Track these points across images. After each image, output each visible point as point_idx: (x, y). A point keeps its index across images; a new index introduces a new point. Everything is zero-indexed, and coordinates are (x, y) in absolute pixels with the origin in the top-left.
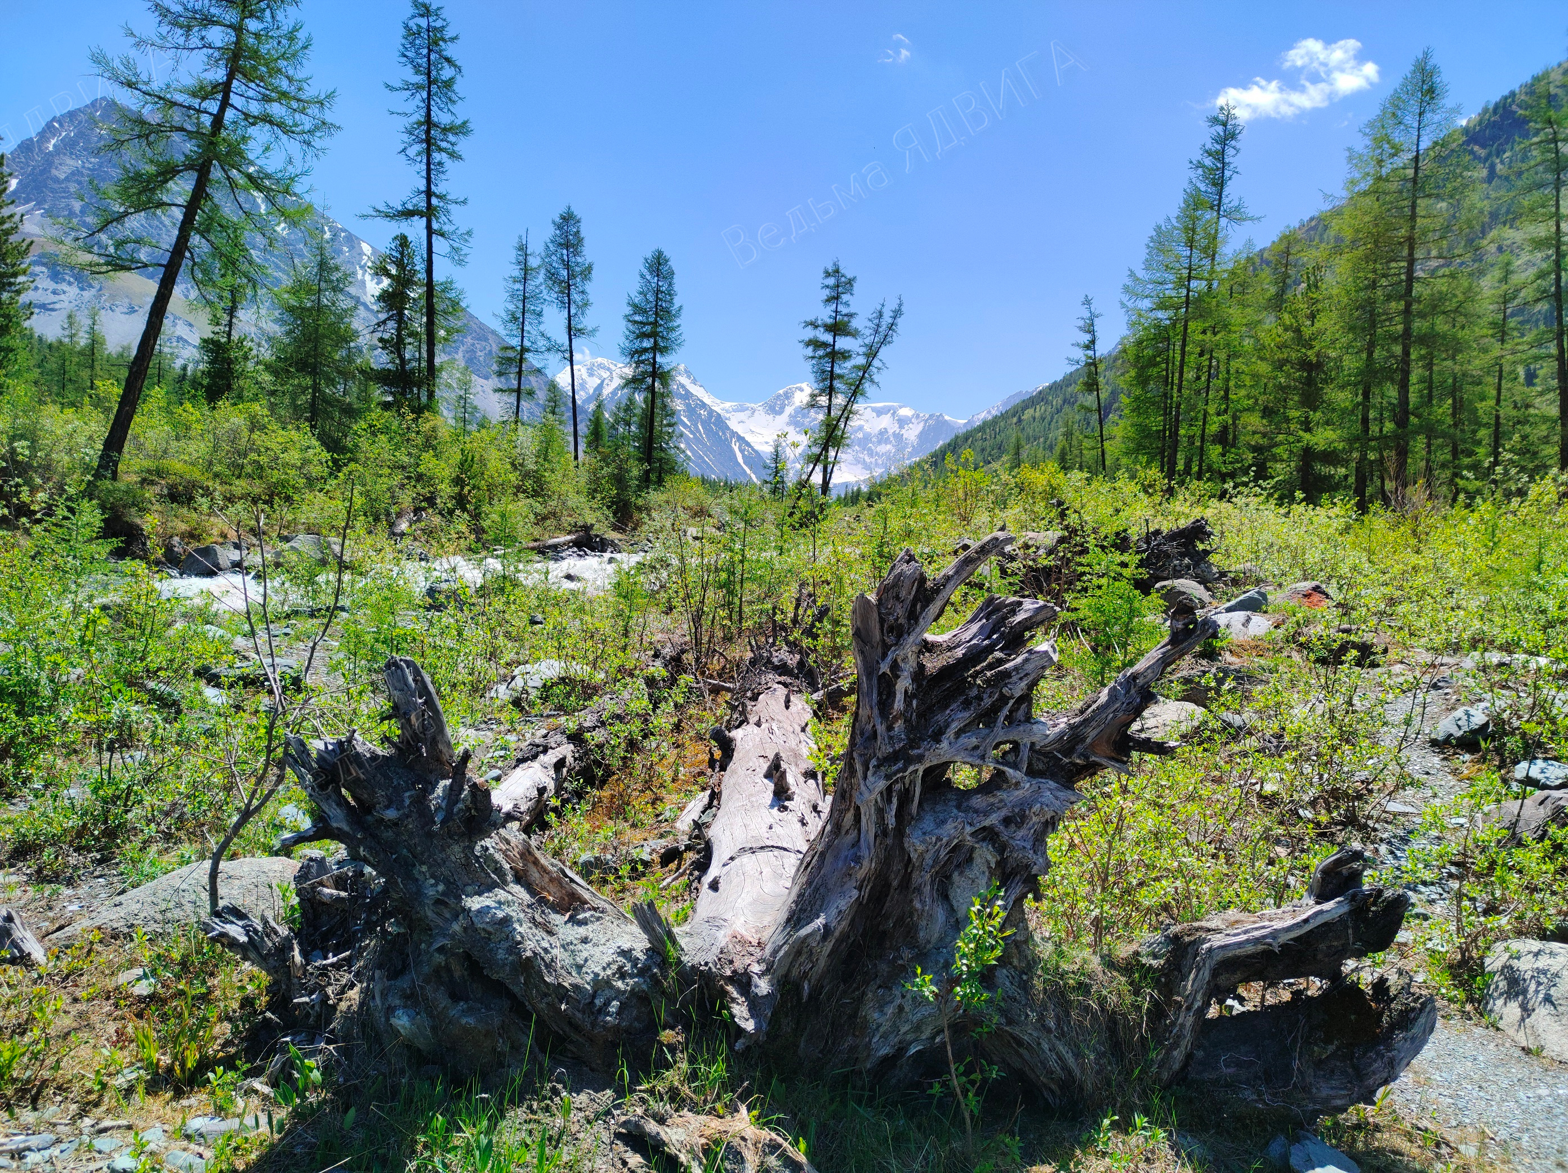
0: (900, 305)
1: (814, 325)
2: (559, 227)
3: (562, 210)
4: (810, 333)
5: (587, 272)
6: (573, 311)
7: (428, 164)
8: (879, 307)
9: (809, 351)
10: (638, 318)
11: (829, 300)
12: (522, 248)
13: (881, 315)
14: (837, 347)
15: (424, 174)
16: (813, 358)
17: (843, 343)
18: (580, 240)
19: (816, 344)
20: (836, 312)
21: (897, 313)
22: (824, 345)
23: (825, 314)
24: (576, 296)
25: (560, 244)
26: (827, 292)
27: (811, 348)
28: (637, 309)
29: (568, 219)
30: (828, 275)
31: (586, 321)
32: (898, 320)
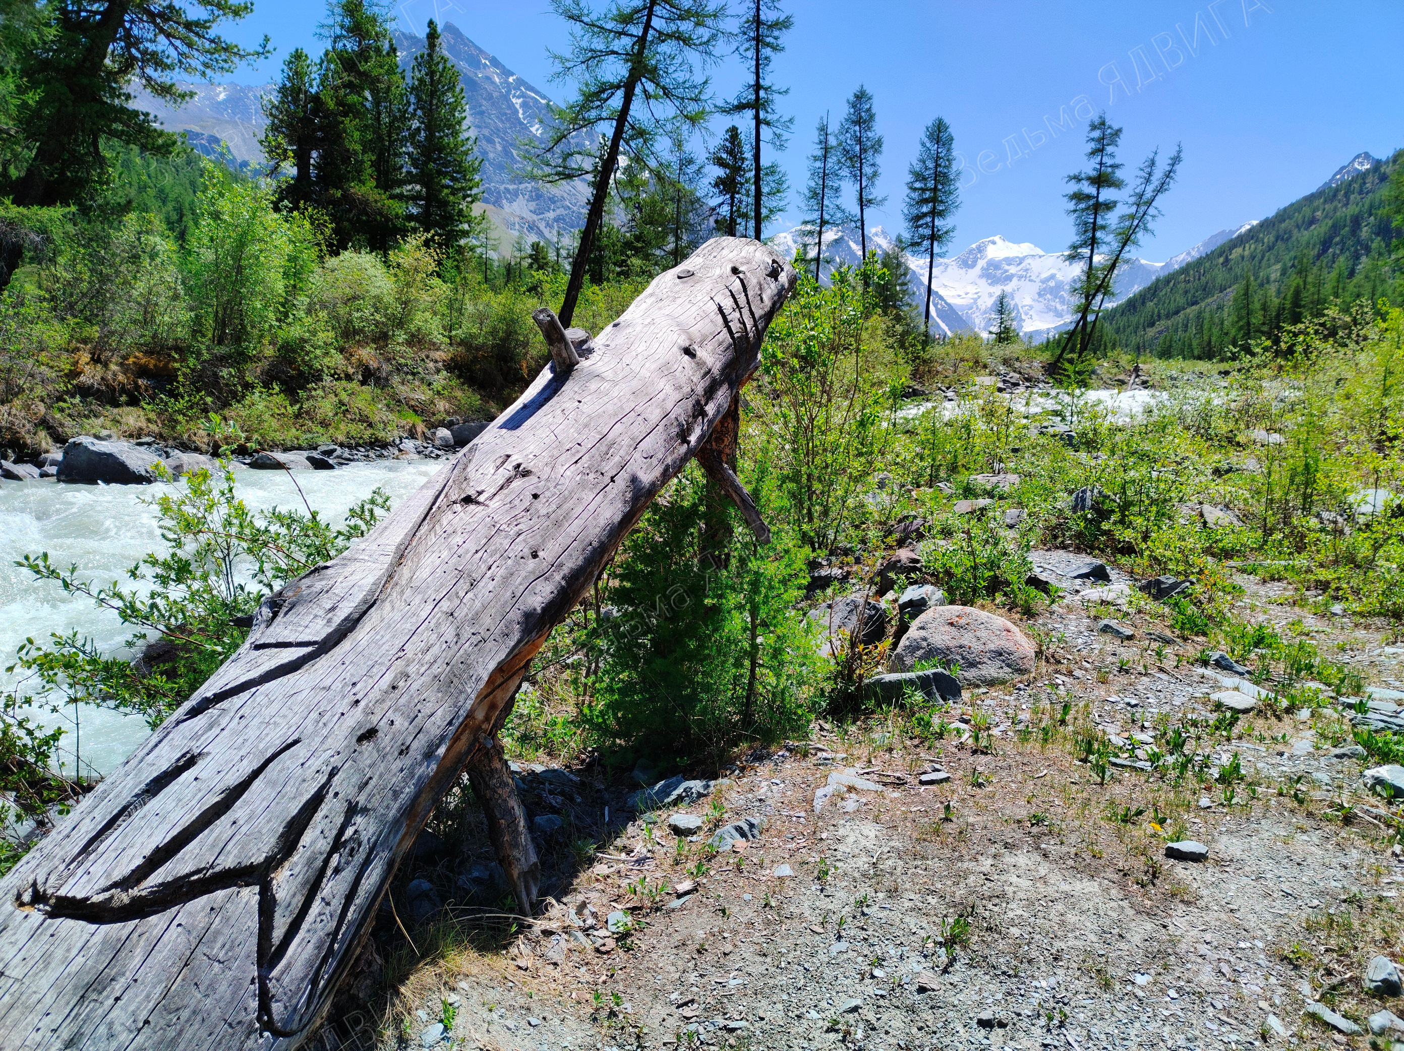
0: (1179, 152)
1: (1077, 179)
2: (854, 106)
3: (856, 89)
4: (1073, 187)
5: (877, 146)
6: (864, 184)
7: (757, 60)
8: (1151, 157)
9: (1071, 205)
10: (918, 185)
11: (1093, 153)
12: (823, 129)
13: (1153, 163)
14: (1101, 199)
15: (753, 69)
16: (1075, 211)
17: (1106, 194)
18: (872, 117)
19: (1078, 197)
20: (1101, 164)
21: (1176, 160)
22: (1088, 197)
23: (1089, 167)
24: (867, 170)
25: (853, 122)
26: (1093, 145)
27: (1074, 202)
28: (919, 176)
29: (861, 97)
30: (1094, 127)
31: (876, 192)
32: (1176, 167)
